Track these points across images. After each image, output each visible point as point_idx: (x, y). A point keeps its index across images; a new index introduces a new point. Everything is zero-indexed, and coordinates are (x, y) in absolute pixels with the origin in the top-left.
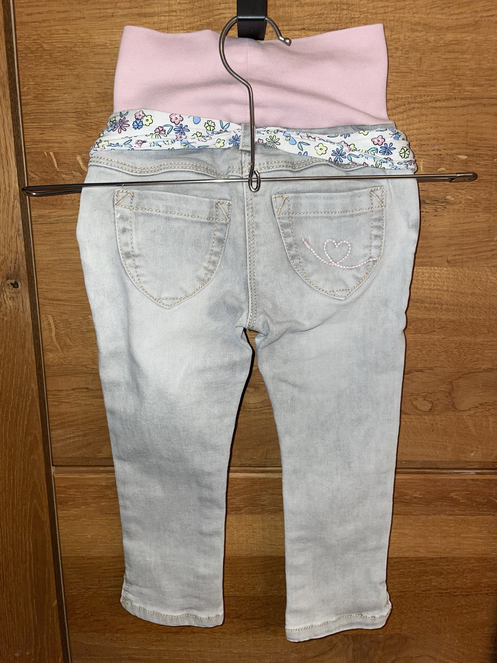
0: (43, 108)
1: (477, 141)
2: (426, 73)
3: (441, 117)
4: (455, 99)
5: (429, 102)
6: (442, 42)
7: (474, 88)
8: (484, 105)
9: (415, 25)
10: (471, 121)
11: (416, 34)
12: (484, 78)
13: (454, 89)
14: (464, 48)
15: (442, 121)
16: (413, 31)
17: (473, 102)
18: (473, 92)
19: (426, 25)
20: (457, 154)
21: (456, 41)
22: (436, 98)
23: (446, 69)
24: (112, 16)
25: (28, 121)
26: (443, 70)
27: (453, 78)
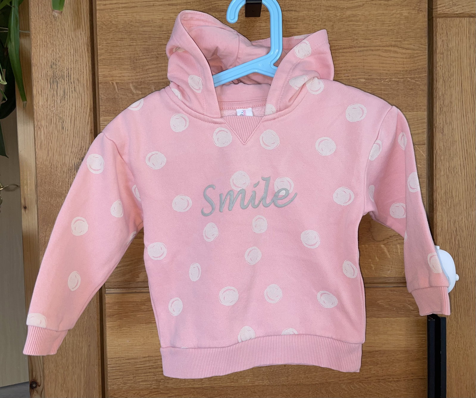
0: (111, 57)
1: (370, 71)
2: (337, 33)
3: (347, 57)
4: (355, 47)
5: (340, 49)
6: (344, 16)
7: (366, 41)
8: (372, 50)
9: (328, 7)
10: (365, 60)
11: (329, 12)
12: (371, 35)
13: (354, 42)
14: (358, 19)
15: (348, 60)
16: (328, 10)
17: (365, 49)
18: (365, 43)
19: (335, 7)
20: (359, 78)
21: (353, 15)
22: (343, 47)
23: (348, 31)
24: (153, 5)
25: (101, 64)
26: (346, 31)
27: (352, 36)
